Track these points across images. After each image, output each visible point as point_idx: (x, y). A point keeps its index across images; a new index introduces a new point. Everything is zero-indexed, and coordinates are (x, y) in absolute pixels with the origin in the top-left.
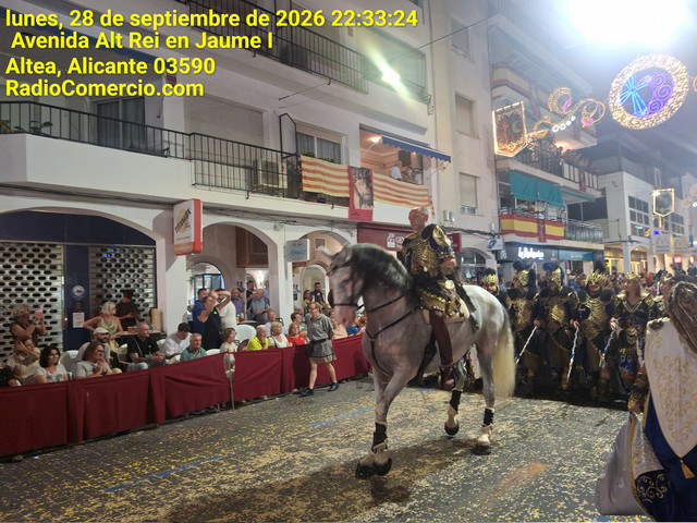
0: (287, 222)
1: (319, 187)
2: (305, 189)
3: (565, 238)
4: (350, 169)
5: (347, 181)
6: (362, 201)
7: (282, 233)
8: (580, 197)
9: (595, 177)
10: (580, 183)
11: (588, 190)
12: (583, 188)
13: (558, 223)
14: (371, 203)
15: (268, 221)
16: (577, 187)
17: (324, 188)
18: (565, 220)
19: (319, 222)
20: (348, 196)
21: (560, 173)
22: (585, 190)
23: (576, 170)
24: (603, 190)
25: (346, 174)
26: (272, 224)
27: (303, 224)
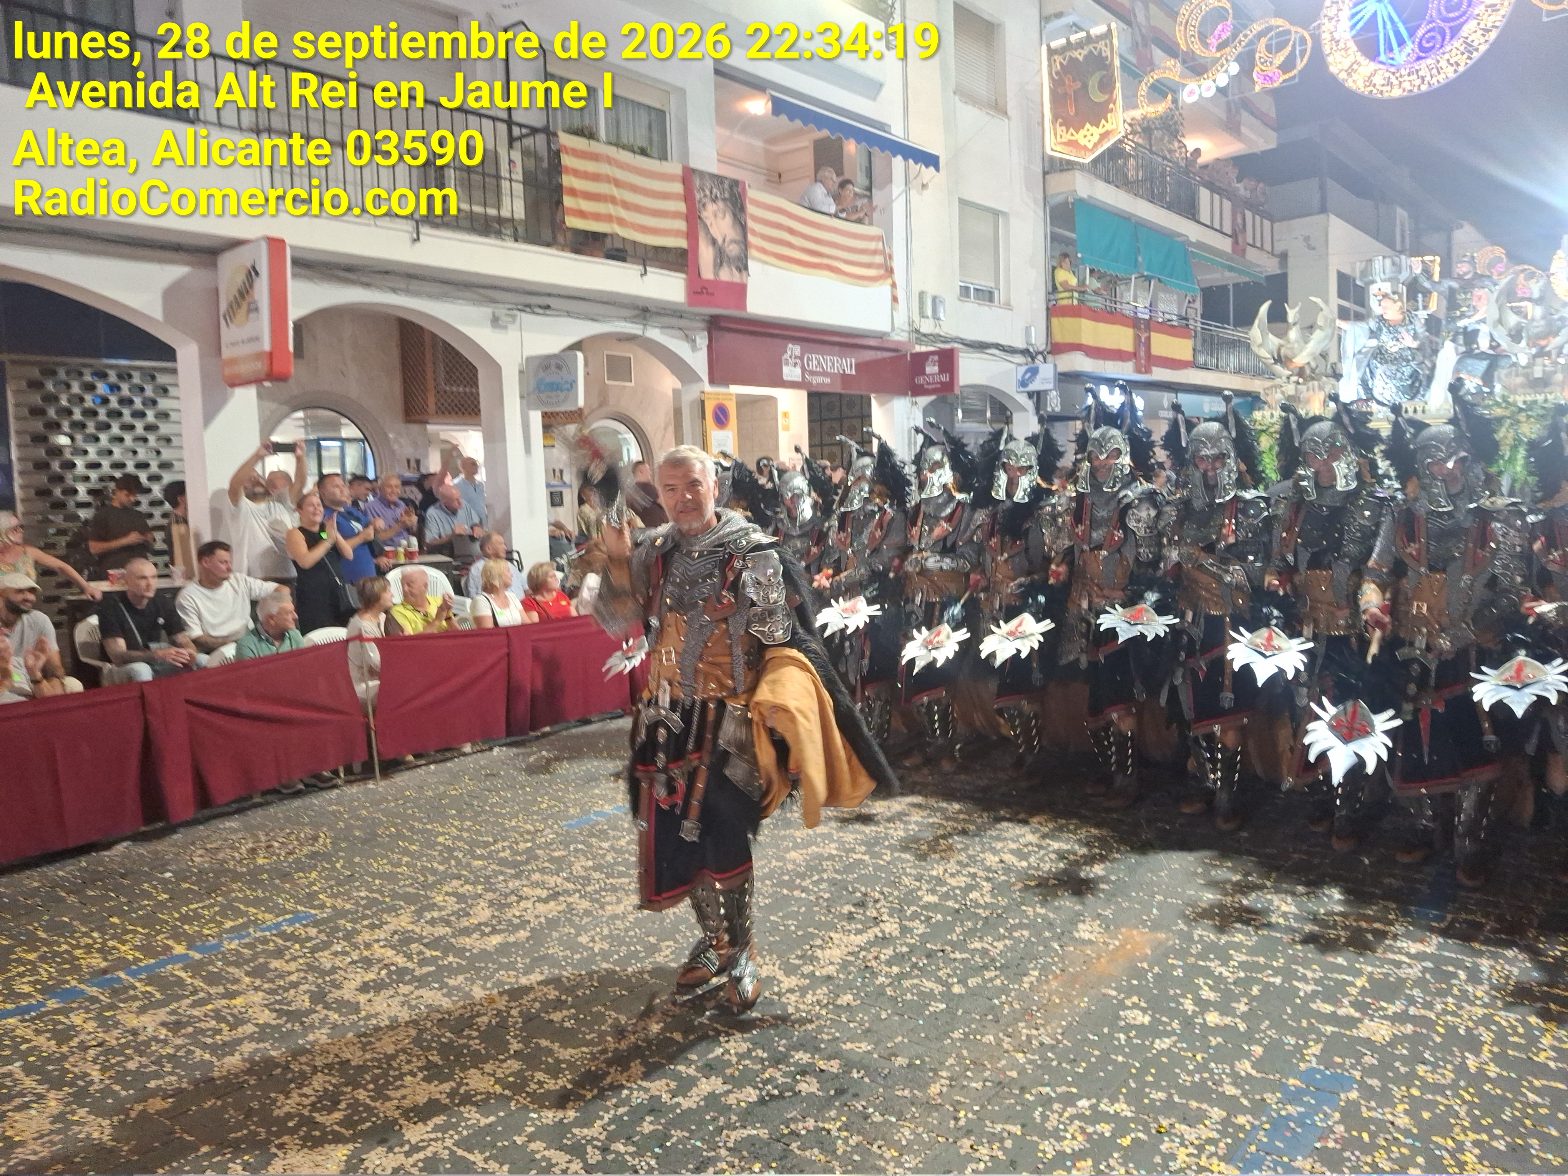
0: (527, 308)
1: (609, 218)
2: (572, 222)
3: (1192, 364)
4: (688, 175)
5: (681, 207)
6: (721, 258)
7: (512, 335)
8: (1231, 269)
9: (1267, 224)
10: (1234, 235)
11: (1251, 253)
12: (1239, 248)
13: (1180, 329)
14: (743, 267)
15: (475, 302)
16: (1225, 244)
17: (621, 222)
18: (1196, 323)
19: (612, 310)
20: (683, 243)
21: (1190, 211)
22: (1244, 252)
23: (1227, 204)
24: (1284, 257)
25: (678, 188)
26: (486, 311)
27: (569, 314)
